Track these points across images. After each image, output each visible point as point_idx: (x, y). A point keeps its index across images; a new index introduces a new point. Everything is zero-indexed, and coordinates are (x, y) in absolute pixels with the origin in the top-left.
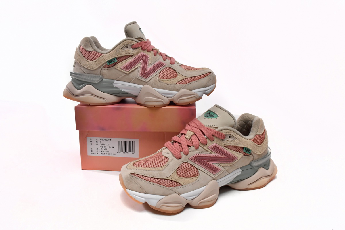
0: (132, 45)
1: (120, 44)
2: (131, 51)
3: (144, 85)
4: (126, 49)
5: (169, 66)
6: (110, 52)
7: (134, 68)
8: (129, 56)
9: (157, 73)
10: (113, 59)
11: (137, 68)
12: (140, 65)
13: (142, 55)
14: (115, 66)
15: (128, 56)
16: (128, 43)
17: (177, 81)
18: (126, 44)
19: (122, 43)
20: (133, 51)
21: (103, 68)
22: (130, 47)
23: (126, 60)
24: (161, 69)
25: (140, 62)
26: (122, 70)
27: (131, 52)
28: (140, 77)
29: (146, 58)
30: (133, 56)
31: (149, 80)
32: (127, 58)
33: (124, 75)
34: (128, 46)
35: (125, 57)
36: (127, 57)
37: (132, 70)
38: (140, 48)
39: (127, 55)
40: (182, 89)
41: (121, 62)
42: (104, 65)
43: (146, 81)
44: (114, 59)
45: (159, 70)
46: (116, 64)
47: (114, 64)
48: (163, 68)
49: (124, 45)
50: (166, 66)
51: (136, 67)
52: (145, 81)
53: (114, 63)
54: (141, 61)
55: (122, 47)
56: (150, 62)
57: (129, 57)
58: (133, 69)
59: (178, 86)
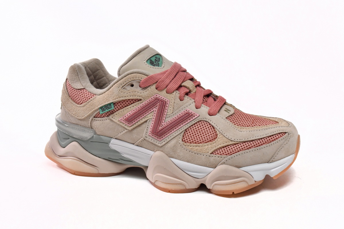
0: (140, 82)
1: (121, 81)
2: (137, 92)
3: (157, 150)
4: (129, 88)
5: (204, 119)
6: (106, 93)
7: (142, 122)
8: (135, 101)
9: (179, 132)
10: (108, 104)
11: (147, 121)
12: (151, 116)
13: (157, 100)
14: (110, 117)
15: (132, 100)
16: (133, 79)
17: (215, 148)
18: (130, 80)
19: (125, 78)
20: (142, 91)
21: (94, 117)
22: (138, 84)
23: (129, 106)
24: (189, 125)
25: (153, 110)
26: (121, 124)
27: (139, 94)
28: (150, 138)
29: (163, 105)
30: (141, 100)
31: (164, 143)
32: (132, 104)
33: (124, 132)
34: (134, 84)
35: (127, 102)
36: (130, 102)
37: (137, 124)
38: (154, 87)
39: (131, 98)
40: (222, 164)
41: (120, 110)
42: (96, 113)
43: (160, 145)
44: (110, 104)
45: (184, 127)
46: (112, 113)
47: (109, 113)
48: (193, 122)
49: (128, 81)
50: (198, 118)
51: (144, 120)
52: (157, 144)
53: (110, 111)
54: (155, 109)
55: (124, 84)
56: (169, 111)
57: (134, 102)
58: (139, 123)
59: (214, 157)
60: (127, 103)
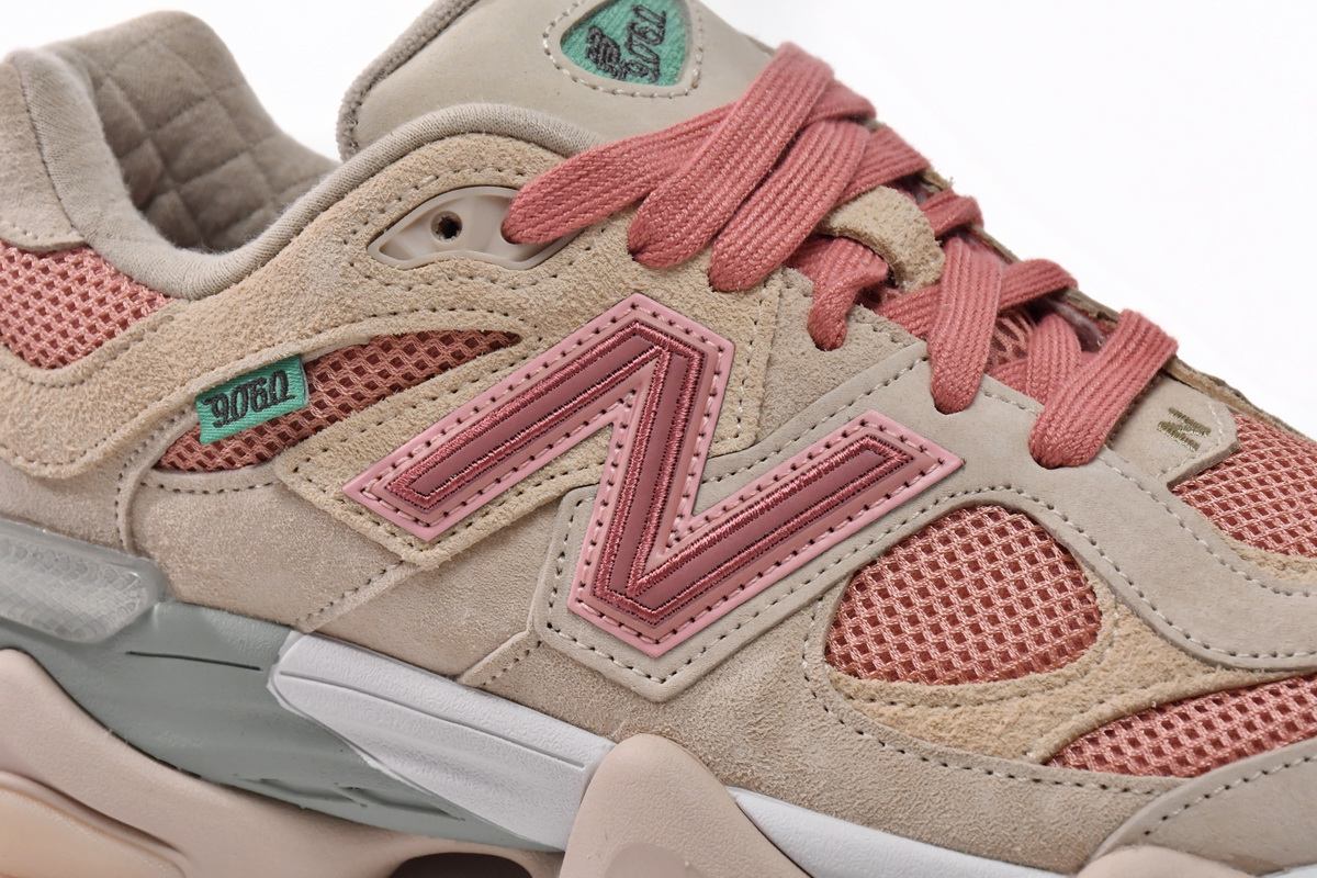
0: (507, 202)
1: (365, 190)
3: (630, 730)
4: (424, 245)
5: (1001, 495)
6: (248, 282)
7: (517, 506)
8: (471, 343)
9: (805, 593)
10: (263, 369)
11: (553, 504)
12: (590, 465)
13: (638, 341)
14: (280, 466)
15: (447, 339)
16: (458, 179)
17: (1078, 721)
18: (434, 187)
19: (391, 170)
20: (522, 273)
21: (158, 466)
22: (493, 219)
23: (425, 388)
24: (882, 538)
25: (602, 420)
26: (363, 523)
27: (498, 293)
28: (582, 631)
29: (683, 378)
30: (512, 339)
31: (686, 674)
32: (444, 368)
33: (381, 585)
34: (463, 213)
35: (410, 350)
36: (433, 353)
37: (482, 527)
38: (615, 238)
39: (442, 321)
40: (1128, 842)
41: (355, 418)
42: (171, 434)
43: (655, 689)
44: (277, 369)
45: (841, 551)
46: (295, 434)
47: (271, 437)
48: (916, 518)
49: (414, 196)
50: (950, 485)
51: (534, 496)
52: (631, 678)
53: (274, 422)
54: (618, 412)
55: (385, 219)
56: (728, 426)
57: (460, 358)
58: (498, 517)
59: (1066, 791)
60: (409, 364)
